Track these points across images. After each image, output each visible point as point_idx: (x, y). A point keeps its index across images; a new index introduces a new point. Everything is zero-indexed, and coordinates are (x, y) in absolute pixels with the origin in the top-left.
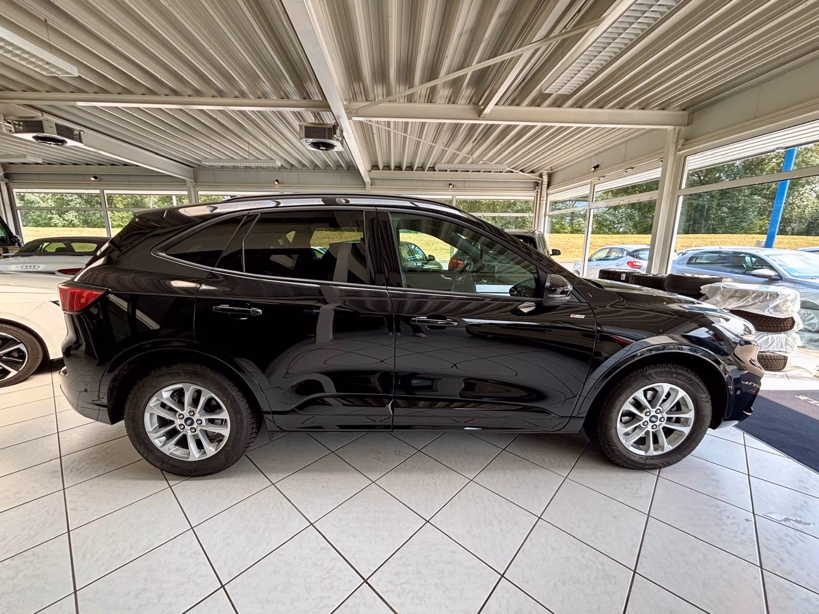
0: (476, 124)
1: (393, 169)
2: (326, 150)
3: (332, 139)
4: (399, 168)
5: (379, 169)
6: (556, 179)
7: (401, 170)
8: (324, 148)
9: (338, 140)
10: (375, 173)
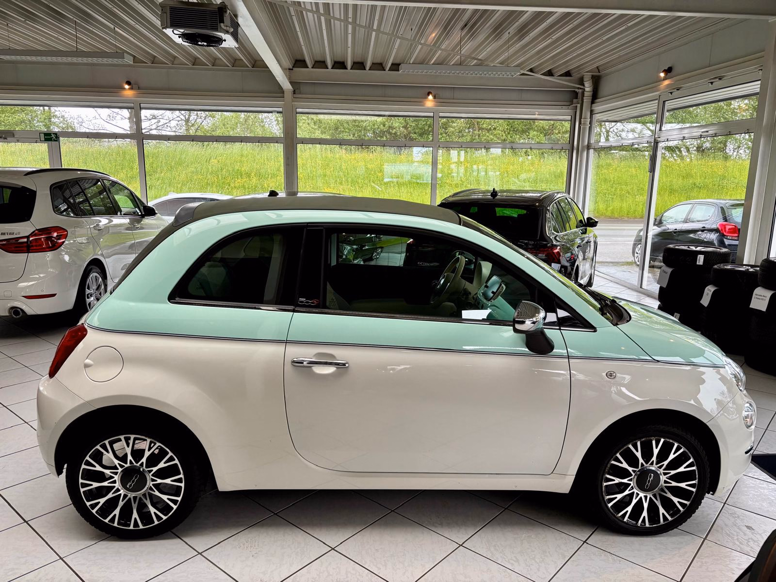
0: (460, 9)
1: (330, 66)
2: (207, 46)
3: (217, 30)
4: (340, 65)
5: (308, 68)
6: (605, 88)
7: (345, 68)
8: (205, 44)
9: (227, 32)
10: (302, 74)
